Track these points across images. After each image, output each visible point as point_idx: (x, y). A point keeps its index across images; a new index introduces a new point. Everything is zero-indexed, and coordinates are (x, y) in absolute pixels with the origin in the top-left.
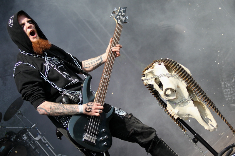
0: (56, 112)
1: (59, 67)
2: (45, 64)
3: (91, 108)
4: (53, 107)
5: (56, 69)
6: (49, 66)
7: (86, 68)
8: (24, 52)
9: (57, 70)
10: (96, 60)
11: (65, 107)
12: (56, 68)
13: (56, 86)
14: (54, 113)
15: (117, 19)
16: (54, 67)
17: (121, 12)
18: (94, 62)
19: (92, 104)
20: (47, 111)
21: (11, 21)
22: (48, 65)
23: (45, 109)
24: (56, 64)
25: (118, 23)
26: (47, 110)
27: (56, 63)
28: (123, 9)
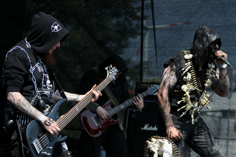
0: (21, 107)
3: (50, 123)
4: (22, 101)
10: (73, 95)
11: (31, 108)
13: (35, 82)
14: (19, 106)
18: (70, 95)
19: (53, 121)
20: (14, 101)
23: (15, 98)
25: (109, 77)
26: (16, 100)
28: (116, 70)
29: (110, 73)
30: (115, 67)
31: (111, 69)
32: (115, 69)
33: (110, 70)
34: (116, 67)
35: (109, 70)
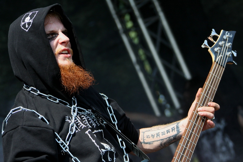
1: (95, 131)
2: (69, 119)
5: (89, 135)
6: (77, 125)
7: (147, 143)
8: (32, 90)
9: (90, 137)
10: (167, 129)
12: (89, 132)
15: (216, 53)
16: (86, 129)
17: (225, 40)
18: (163, 134)
21: (28, 20)
22: (75, 122)
24: (91, 124)
25: (217, 60)
27: (92, 121)
28: (228, 35)
29: (216, 49)
30: (222, 31)
31: (215, 38)
32: (224, 34)
33: (216, 43)
34: (225, 30)
35: (211, 43)
